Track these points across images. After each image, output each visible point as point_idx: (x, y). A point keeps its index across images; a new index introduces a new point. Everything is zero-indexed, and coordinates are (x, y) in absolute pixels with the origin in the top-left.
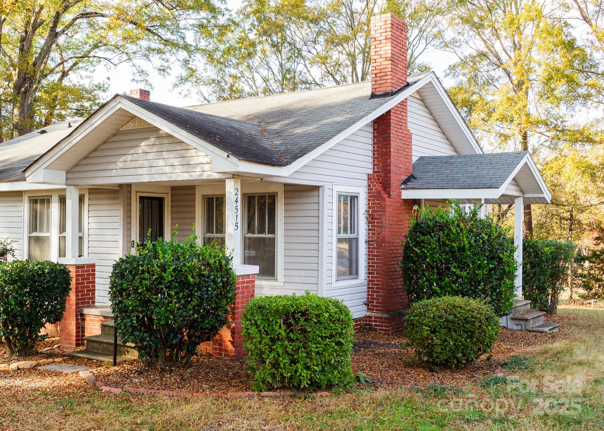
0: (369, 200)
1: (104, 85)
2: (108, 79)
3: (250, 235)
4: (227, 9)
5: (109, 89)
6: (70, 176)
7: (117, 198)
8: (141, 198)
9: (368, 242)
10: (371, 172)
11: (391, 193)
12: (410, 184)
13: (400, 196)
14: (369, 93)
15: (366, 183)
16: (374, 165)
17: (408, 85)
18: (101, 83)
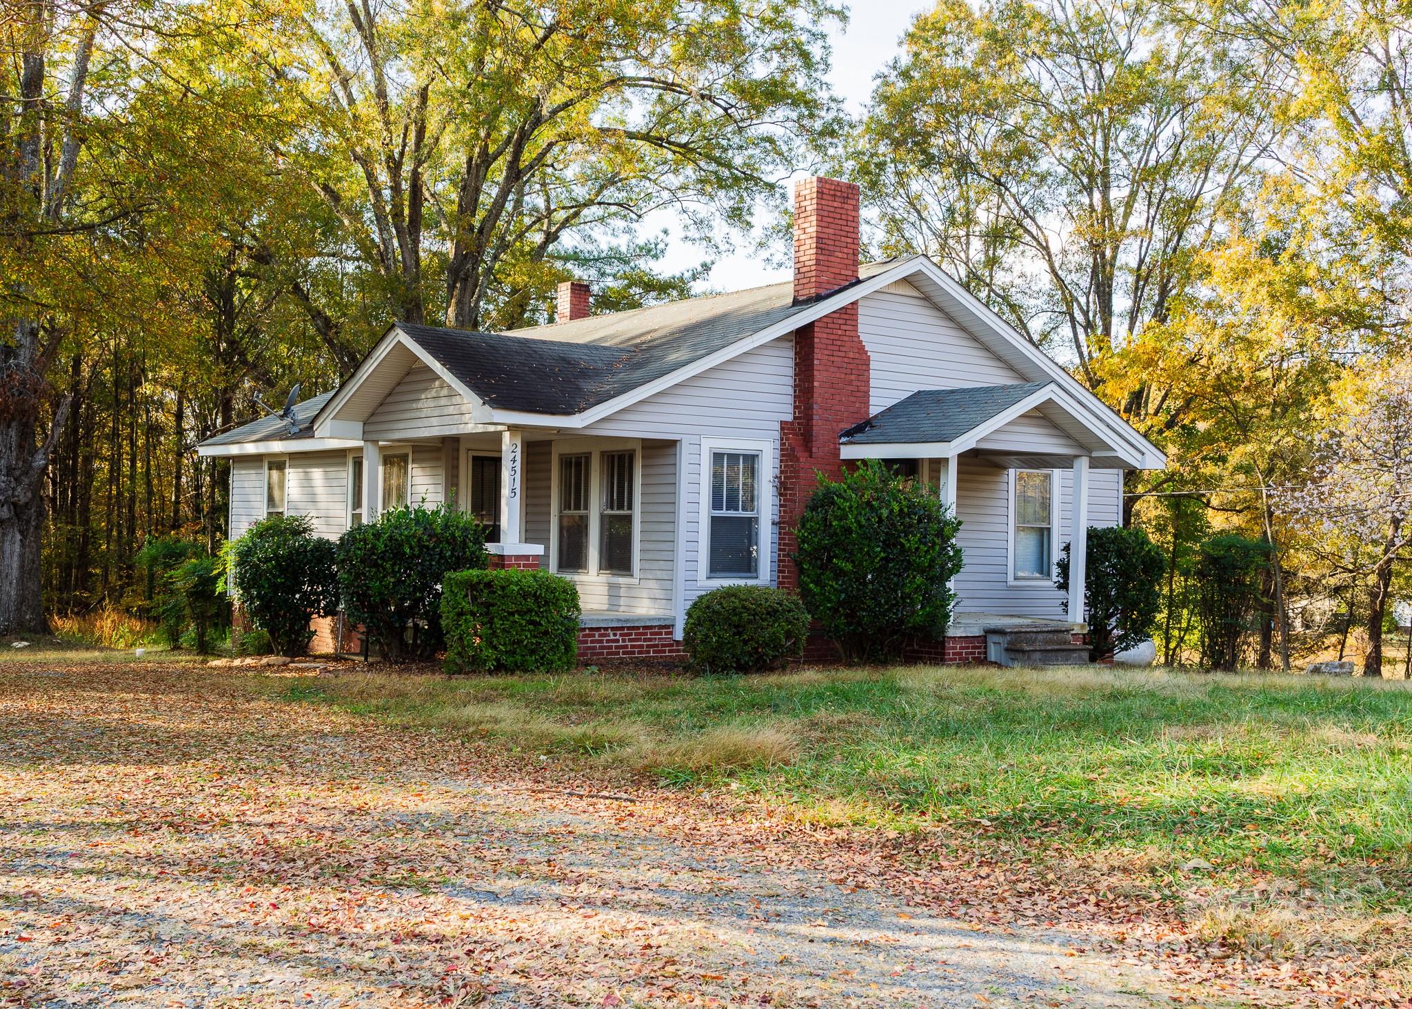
0: (781, 461)
1: (656, 245)
2: (666, 232)
3: (609, 512)
4: (833, 100)
5: (666, 253)
6: (368, 428)
7: (438, 459)
8: (474, 458)
9: (780, 524)
10: (789, 418)
11: (814, 450)
12: (858, 437)
13: (839, 455)
14: (790, 300)
15: (777, 435)
16: (795, 407)
17: (859, 282)
18: (652, 241)
